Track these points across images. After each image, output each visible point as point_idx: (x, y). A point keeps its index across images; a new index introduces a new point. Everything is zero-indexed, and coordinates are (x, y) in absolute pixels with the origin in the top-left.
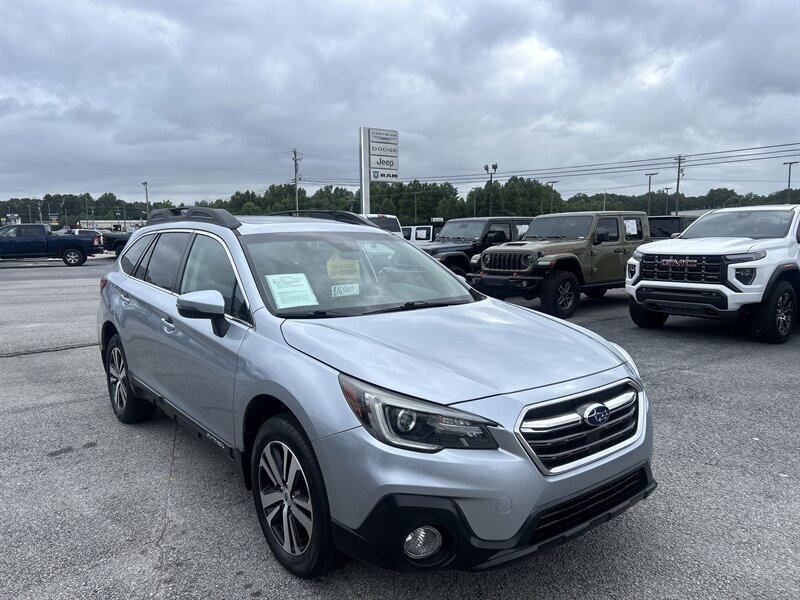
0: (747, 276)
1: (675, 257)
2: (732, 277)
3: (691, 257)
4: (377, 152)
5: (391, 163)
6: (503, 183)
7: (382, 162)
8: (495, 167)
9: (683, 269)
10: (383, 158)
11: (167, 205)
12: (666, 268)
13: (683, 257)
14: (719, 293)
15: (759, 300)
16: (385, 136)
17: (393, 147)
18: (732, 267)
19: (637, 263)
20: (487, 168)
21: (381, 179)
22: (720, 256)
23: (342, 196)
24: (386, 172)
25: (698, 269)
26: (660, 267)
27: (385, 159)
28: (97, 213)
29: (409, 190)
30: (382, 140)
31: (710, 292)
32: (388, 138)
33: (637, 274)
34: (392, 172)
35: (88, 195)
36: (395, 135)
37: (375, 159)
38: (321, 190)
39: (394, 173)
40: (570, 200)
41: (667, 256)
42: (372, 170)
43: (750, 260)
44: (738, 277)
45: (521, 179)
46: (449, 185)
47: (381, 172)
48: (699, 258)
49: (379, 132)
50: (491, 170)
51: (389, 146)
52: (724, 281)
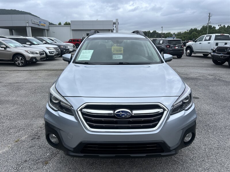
11: (169, 33)
28: (151, 36)
35: (149, 31)
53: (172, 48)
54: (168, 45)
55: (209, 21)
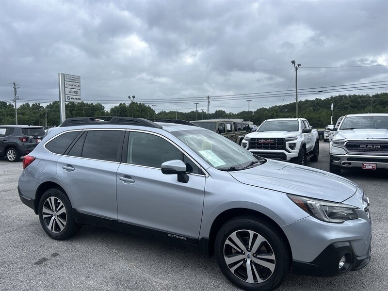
0: (292, 146)
1: (264, 139)
2: (287, 147)
3: (271, 139)
4: (69, 87)
5: (77, 93)
6: (128, 105)
7: (72, 92)
8: (134, 97)
9: (268, 144)
10: (72, 90)
12: (261, 144)
13: (268, 139)
14: (283, 154)
15: (297, 156)
16: (73, 79)
17: (78, 84)
18: (287, 143)
19: (247, 142)
20: (129, 97)
21: (71, 100)
22: (282, 139)
23: (37, 108)
24: (74, 97)
25: (274, 144)
26: (258, 143)
27: (74, 90)
29: (78, 106)
30: (70, 80)
31: (280, 153)
32: (75, 80)
33: (247, 147)
34: (77, 97)
36: (79, 78)
37: (67, 90)
38: (23, 105)
39: (79, 97)
40: (159, 114)
41: (261, 139)
42: (66, 96)
43: (293, 140)
44: (289, 147)
45: (137, 103)
46: (100, 104)
47: (72, 97)
48: (274, 139)
49: (70, 76)
50: (132, 98)
51: (75, 84)
52: (285, 149)
53: (31, 142)
54: (24, 138)
55: (15, 95)
